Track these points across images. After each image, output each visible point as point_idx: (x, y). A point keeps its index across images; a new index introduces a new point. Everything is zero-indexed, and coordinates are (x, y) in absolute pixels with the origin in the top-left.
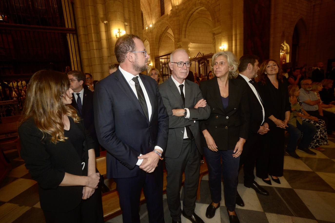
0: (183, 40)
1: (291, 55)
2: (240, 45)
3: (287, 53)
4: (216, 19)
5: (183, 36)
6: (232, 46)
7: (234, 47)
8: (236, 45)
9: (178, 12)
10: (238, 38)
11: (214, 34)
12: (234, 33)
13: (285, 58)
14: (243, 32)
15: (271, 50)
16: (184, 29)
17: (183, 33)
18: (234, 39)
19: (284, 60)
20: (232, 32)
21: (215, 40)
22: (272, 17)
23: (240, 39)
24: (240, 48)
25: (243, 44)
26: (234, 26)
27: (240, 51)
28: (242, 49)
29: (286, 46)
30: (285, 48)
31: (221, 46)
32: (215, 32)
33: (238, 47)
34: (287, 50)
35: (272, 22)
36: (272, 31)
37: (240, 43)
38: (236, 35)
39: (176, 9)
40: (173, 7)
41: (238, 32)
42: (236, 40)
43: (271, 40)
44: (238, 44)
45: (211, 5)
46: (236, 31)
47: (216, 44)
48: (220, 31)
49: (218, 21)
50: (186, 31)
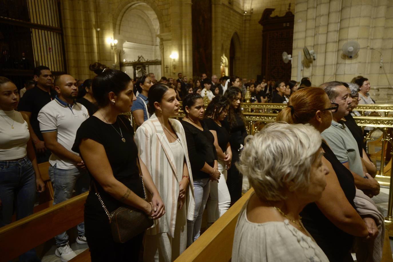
0: (117, 36)
1: (229, 69)
2: (190, 56)
3: (226, 66)
4: (164, 24)
6: (182, 56)
7: (184, 57)
8: (186, 56)
10: (188, 49)
11: (162, 40)
12: (183, 43)
13: (224, 71)
14: (191, 44)
15: (213, 62)
17: (117, 27)
18: (184, 49)
19: (224, 73)
20: (181, 42)
21: (163, 46)
22: (213, 30)
23: (189, 50)
24: (190, 59)
25: (192, 55)
26: (183, 36)
27: (190, 62)
28: (191, 60)
29: (225, 60)
30: (224, 61)
31: (170, 54)
32: (164, 38)
33: (188, 57)
34: (226, 63)
35: (213, 34)
36: (213, 44)
37: (190, 54)
38: (186, 45)
41: (188, 43)
42: (186, 50)
43: (213, 53)
44: (188, 54)
45: (158, 6)
46: (186, 41)
47: (165, 50)
48: (170, 37)
49: (166, 27)
50: (120, 25)
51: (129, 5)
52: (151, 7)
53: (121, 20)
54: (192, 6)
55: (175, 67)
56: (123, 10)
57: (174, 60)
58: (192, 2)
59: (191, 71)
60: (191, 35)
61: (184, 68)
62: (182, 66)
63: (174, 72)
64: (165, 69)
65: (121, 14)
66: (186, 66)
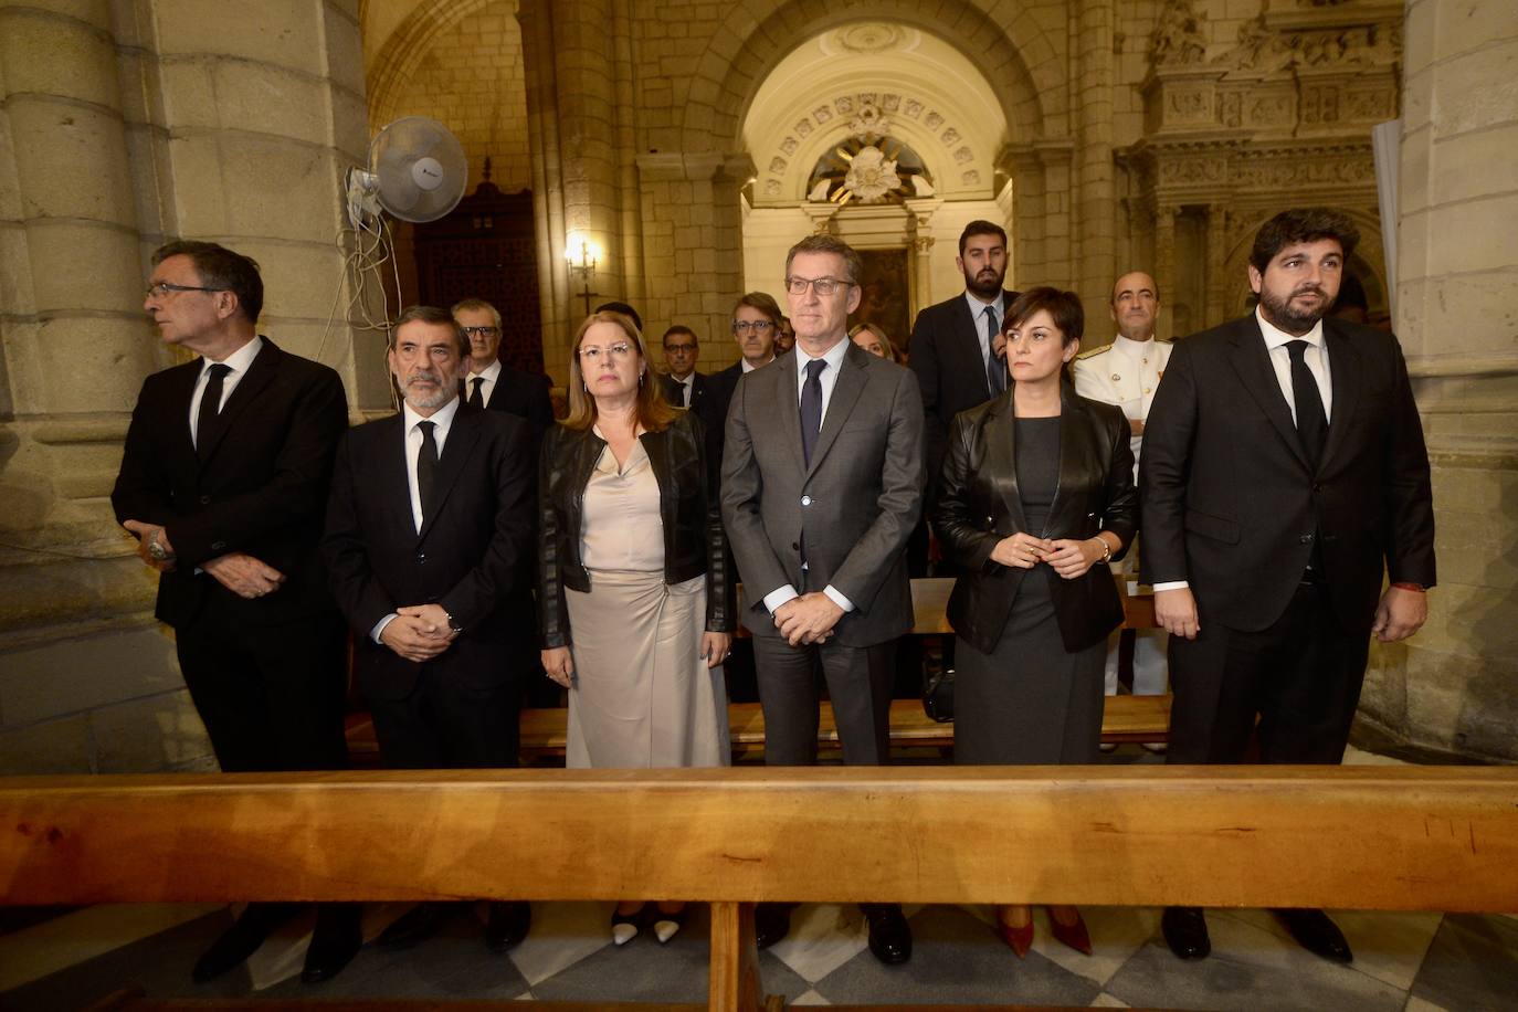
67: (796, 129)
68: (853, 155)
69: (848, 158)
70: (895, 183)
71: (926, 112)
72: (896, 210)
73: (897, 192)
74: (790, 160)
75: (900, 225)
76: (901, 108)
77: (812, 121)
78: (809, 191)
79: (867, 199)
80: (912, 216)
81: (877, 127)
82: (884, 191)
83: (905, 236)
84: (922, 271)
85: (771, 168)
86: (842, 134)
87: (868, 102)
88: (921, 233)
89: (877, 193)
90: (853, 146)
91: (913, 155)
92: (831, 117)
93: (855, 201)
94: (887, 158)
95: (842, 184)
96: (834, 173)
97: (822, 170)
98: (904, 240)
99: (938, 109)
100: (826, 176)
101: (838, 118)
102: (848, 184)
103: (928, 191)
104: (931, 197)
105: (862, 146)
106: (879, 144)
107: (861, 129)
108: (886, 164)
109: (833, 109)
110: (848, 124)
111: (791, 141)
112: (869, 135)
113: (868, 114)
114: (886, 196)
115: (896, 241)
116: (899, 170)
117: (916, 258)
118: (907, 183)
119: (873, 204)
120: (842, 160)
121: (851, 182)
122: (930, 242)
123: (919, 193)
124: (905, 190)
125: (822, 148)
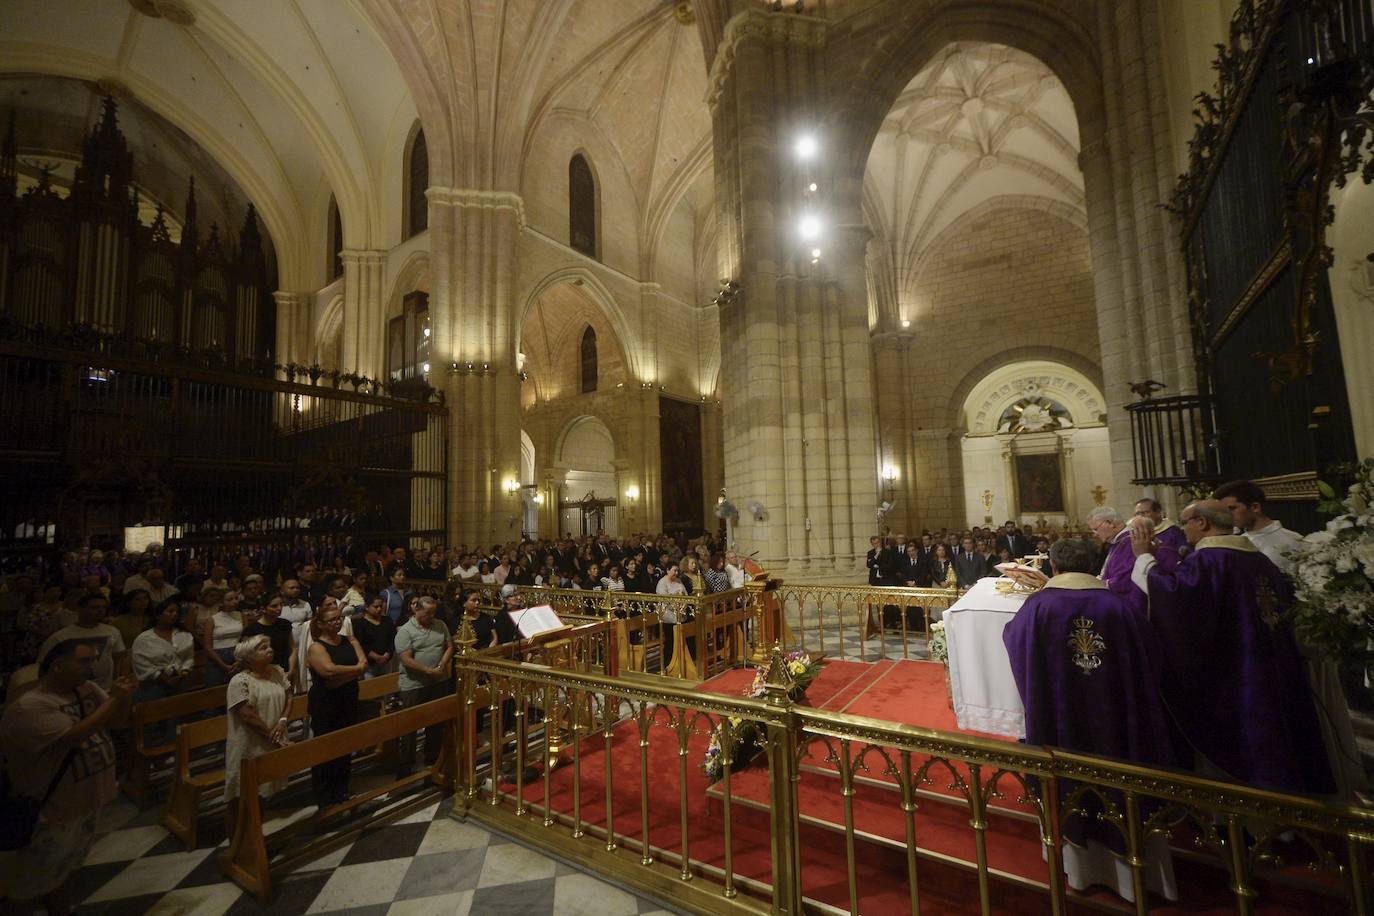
0: (557, 464)
2: (657, 492)
4: (620, 446)
5: (557, 457)
6: (645, 492)
7: (647, 495)
8: (651, 492)
9: (549, 411)
10: (653, 482)
11: (617, 469)
12: (647, 474)
14: (660, 475)
16: (559, 444)
17: (557, 451)
18: (647, 482)
20: (644, 471)
21: (619, 480)
23: (656, 484)
24: (657, 496)
25: (660, 490)
26: (647, 463)
27: (657, 502)
28: (660, 499)
31: (628, 489)
32: (620, 465)
33: (654, 494)
37: (657, 488)
38: (650, 476)
39: (546, 406)
40: (540, 400)
41: (653, 473)
42: (650, 484)
44: (654, 489)
46: (650, 470)
47: (621, 484)
48: (627, 465)
49: (624, 450)
50: (562, 448)
51: (575, 420)
52: (603, 421)
53: (563, 441)
54: (662, 421)
55: (633, 509)
56: (566, 428)
57: (632, 499)
58: (661, 413)
59: (660, 514)
60: (659, 462)
61: (648, 510)
62: (646, 509)
63: (632, 517)
64: (621, 513)
65: (564, 432)
66: (651, 508)
67: (991, 397)
68: (1023, 408)
69: (1021, 410)
70: (1049, 420)
71: (1065, 384)
72: (1050, 434)
73: (1050, 425)
74: (988, 413)
75: (1054, 441)
76: (1051, 383)
77: (999, 393)
78: (999, 428)
79: (1032, 430)
80: (1059, 437)
81: (1037, 394)
82: (1043, 425)
83: (1057, 447)
84: (1068, 465)
85: (978, 417)
86: (1017, 398)
87: (1031, 382)
88: (1065, 446)
89: (1037, 427)
90: (1024, 403)
91: (1060, 405)
92: (1010, 390)
93: (1026, 431)
94: (1043, 409)
95: (1018, 422)
96: (1013, 418)
97: (1006, 415)
98: (1056, 449)
99: (1072, 381)
100: (1009, 418)
101: (1014, 391)
102: (1020, 423)
103: (1070, 425)
104: (1071, 428)
105: (1028, 402)
106: (1038, 402)
107: (1027, 395)
108: (1043, 412)
109: (1011, 387)
110: (1020, 393)
111: (988, 404)
112: (1032, 397)
113: (1031, 388)
114: (1044, 427)
115: (1051, 450)
116: (1050, 414)
117: (1064, 458)
118: (1055, 420)
119: (1037, 432)
120: (1016, 411)
121: (1022, 421)
122: (1072, 450)
123: (1063, 426)
124: (1055, 423)
125: (1007, 405)
